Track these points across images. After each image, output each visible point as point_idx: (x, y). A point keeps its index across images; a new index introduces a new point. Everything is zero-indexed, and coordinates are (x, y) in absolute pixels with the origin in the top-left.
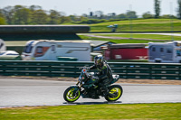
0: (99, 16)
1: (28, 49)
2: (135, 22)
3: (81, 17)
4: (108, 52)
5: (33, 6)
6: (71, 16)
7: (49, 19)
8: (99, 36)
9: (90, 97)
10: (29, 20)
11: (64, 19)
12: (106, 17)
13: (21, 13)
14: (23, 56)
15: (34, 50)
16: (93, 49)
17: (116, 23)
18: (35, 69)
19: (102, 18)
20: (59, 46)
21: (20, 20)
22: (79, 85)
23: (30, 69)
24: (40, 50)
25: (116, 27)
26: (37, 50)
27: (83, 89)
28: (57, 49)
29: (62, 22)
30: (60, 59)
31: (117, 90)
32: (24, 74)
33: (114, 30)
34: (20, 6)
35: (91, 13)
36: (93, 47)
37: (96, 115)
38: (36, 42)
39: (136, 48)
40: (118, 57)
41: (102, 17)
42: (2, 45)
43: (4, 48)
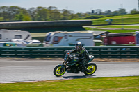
0: (99, 13)
1: (47, 39)
2: (125, 17)
3: (86, 14)
4: (106, 39)
5: (50, 7)
6: (78, 14)
7: (62, 16)
8: (99, 27)
9: (73, 72)
10: (48, 17)
11: (73, 16)
12: (104, 14)
13: (42, 12)
14: (44, 43)
15: (52, 39)
16: (95, 37)
17: (111, 18)
18: (53, 53)
19: (101, 15)
20: (71, 36)
21: (41, 17)
22: (65, 64)
23: (50, 53)
24: (56, 39)
25: (111, 21)
26: (54, 39)
27: (67, 67)
28: (69, 38)
29: (72, 18)
30: (71, 45)
31: (93, 67)
32: (45, 57)
33: (110, 23)
34: (41, 8)
35: (93, 11)
36: (95, 36)
37: (99, 85)
38: (54, 33)
39: (127, 36)
40: (114, 42)
41: (101, 13)
42: (29, 36)
43: (30, 38)
